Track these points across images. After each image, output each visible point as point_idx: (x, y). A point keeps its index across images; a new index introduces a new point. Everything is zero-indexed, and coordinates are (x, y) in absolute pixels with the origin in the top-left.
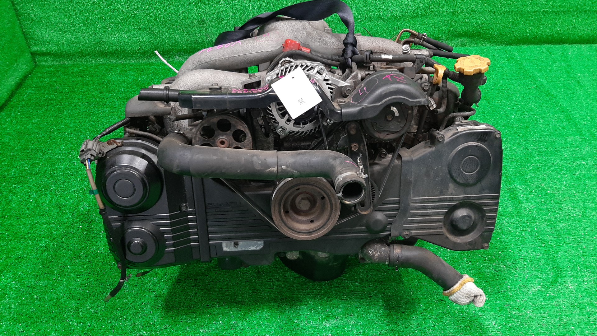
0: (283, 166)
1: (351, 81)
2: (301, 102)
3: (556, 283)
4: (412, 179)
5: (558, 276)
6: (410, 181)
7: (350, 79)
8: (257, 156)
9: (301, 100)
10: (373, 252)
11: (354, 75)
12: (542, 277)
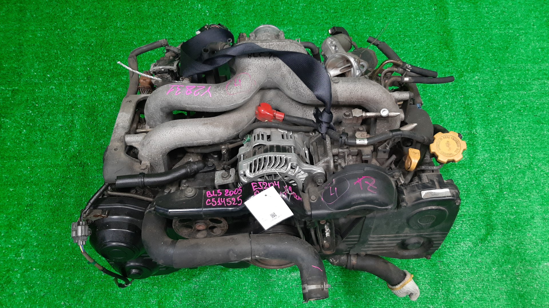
0: (256, 256)
1: (324, 164)
2: (273, 216)
3: (485, 240)
4: (373, 227)
5: (488, 234)
6: (371, 228)
7: (323, 163)
8: (233, 250)
9: (273, 214)
10: (333, 260)
11: (327, 160)
12: (475, 234)
